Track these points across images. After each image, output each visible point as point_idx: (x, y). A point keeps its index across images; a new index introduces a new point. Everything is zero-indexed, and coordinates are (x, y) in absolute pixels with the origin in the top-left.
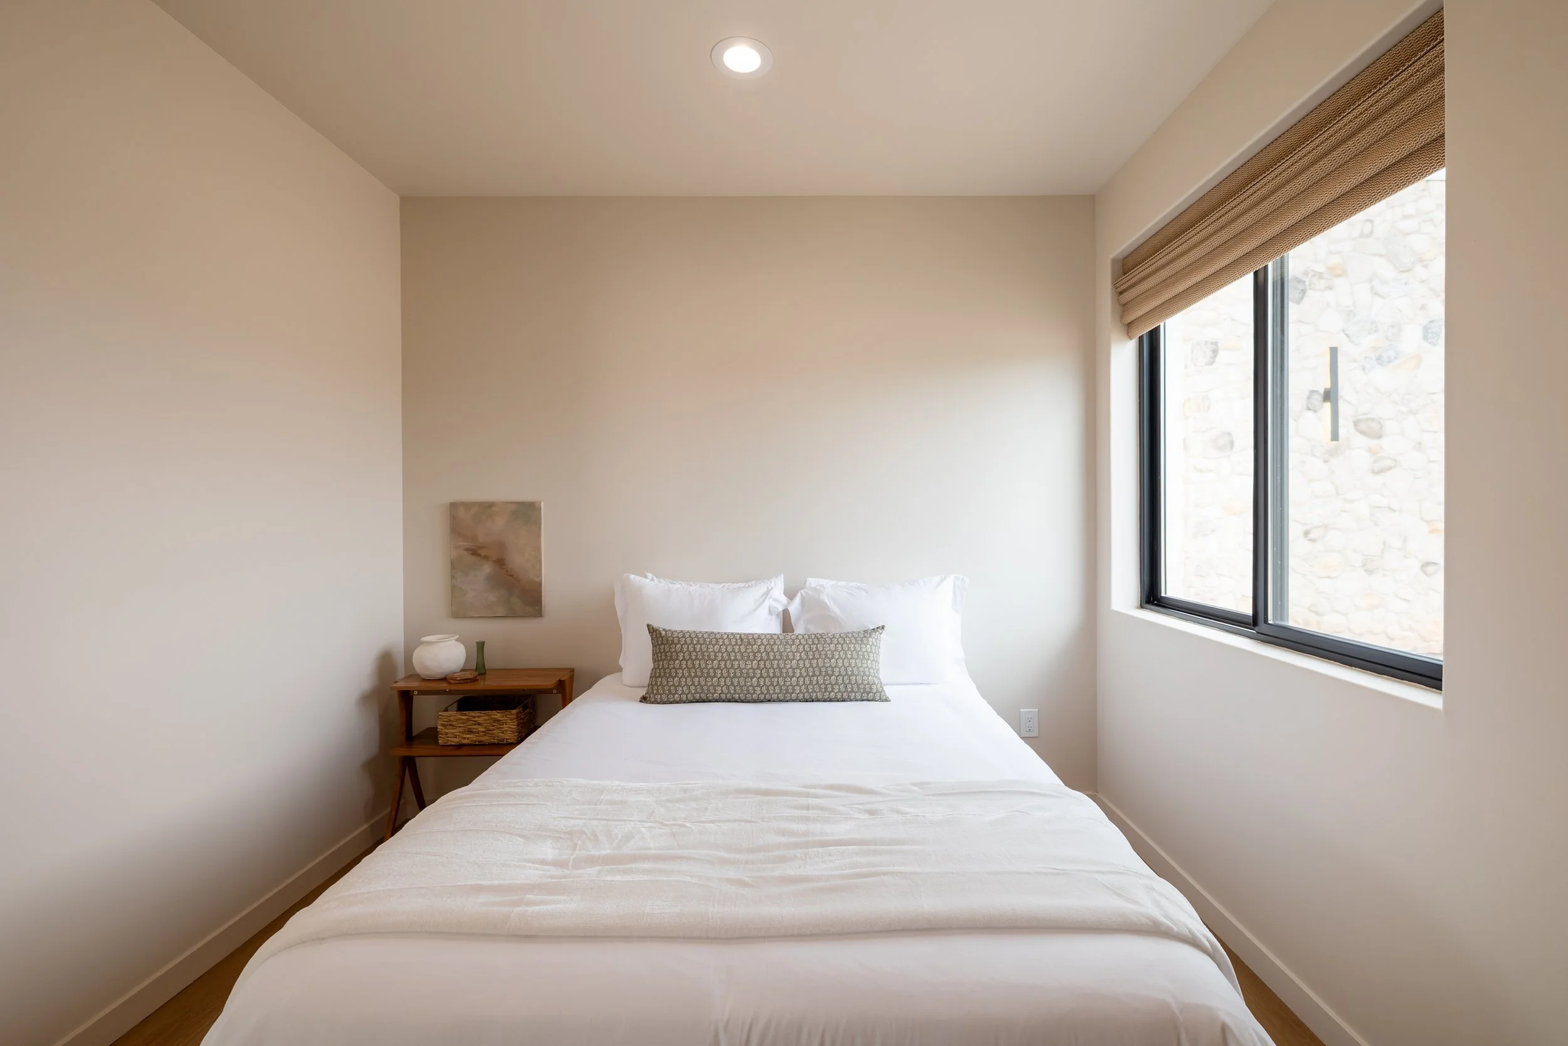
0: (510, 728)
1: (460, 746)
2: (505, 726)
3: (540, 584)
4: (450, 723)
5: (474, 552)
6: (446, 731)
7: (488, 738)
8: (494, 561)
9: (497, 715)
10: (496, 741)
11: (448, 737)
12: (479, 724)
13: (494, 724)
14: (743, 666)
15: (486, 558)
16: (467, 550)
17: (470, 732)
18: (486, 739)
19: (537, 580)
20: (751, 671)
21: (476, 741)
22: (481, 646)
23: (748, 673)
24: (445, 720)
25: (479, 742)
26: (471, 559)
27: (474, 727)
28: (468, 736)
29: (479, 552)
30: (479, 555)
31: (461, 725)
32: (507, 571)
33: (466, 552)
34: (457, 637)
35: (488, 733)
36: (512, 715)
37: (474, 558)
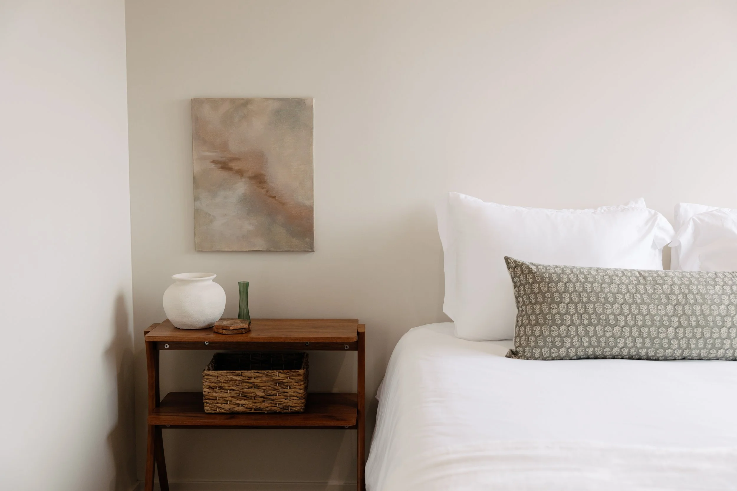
0: (295, 392)
1: (232, 414)
2: (289, 390)
3: (310, 210)
4: (220, 385)
5: (224, 166)
6: (215, 394)
7: (267, 405)
8: (251, 178)
9: (280, 376)
10: (277, 409)
11: (217, 403)
12: (257, 387)
13: (276, 387)
14: (654, 312)
15: (240, 173)
16: (214, 162)
17: (245, 396)
18: (264, 406)
19: (308, 203)
20: (665, 318)
21: (251, 409)
22: (244, 288)
23: (661, 321)
24: (213, 381)
25: (255, 410)
26: (220, 174)
27: (252, 390)
28: (243, 402)
29: (232, 165)
30: (230, 169)
31: (234, 388)
32: (267, 191)
33: (213, 166)
34: (215, 276)
35: (269, 399)
36: (298, 375)
37: (225, 174)
